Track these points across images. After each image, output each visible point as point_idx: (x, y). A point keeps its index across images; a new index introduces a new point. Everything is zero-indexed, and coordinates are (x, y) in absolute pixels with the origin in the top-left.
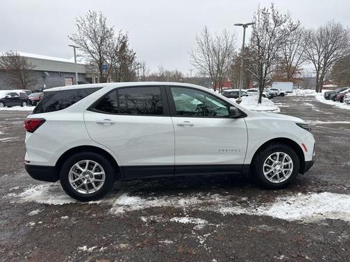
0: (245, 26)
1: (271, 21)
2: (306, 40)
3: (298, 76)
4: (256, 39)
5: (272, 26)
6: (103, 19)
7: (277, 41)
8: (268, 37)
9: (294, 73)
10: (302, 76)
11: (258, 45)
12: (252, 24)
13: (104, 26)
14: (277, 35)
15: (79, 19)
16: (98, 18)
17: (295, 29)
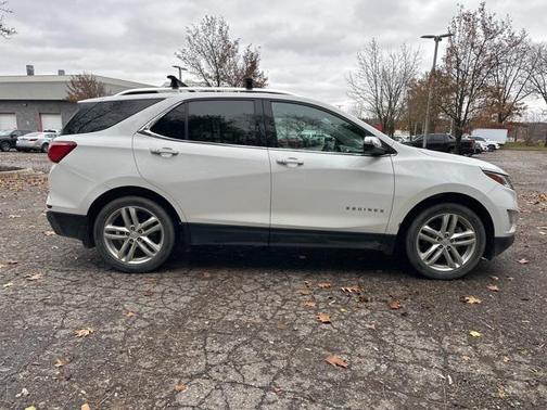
0: (438, 39)
1: (479, 31)
2: (534, 60)
3: (516, 119)
4: (454, 58)
5: (481, 39)
6: (224, 29)
7: (487, 61)
8: (473, 56)
9: (509, 113)
10: (522, 120)
11: (457, 67)
12: (450, 35)
13: (225, 39)
14: (489, 52)
15: (191, 28)
16: (217, 27)
17: (517, 43)
